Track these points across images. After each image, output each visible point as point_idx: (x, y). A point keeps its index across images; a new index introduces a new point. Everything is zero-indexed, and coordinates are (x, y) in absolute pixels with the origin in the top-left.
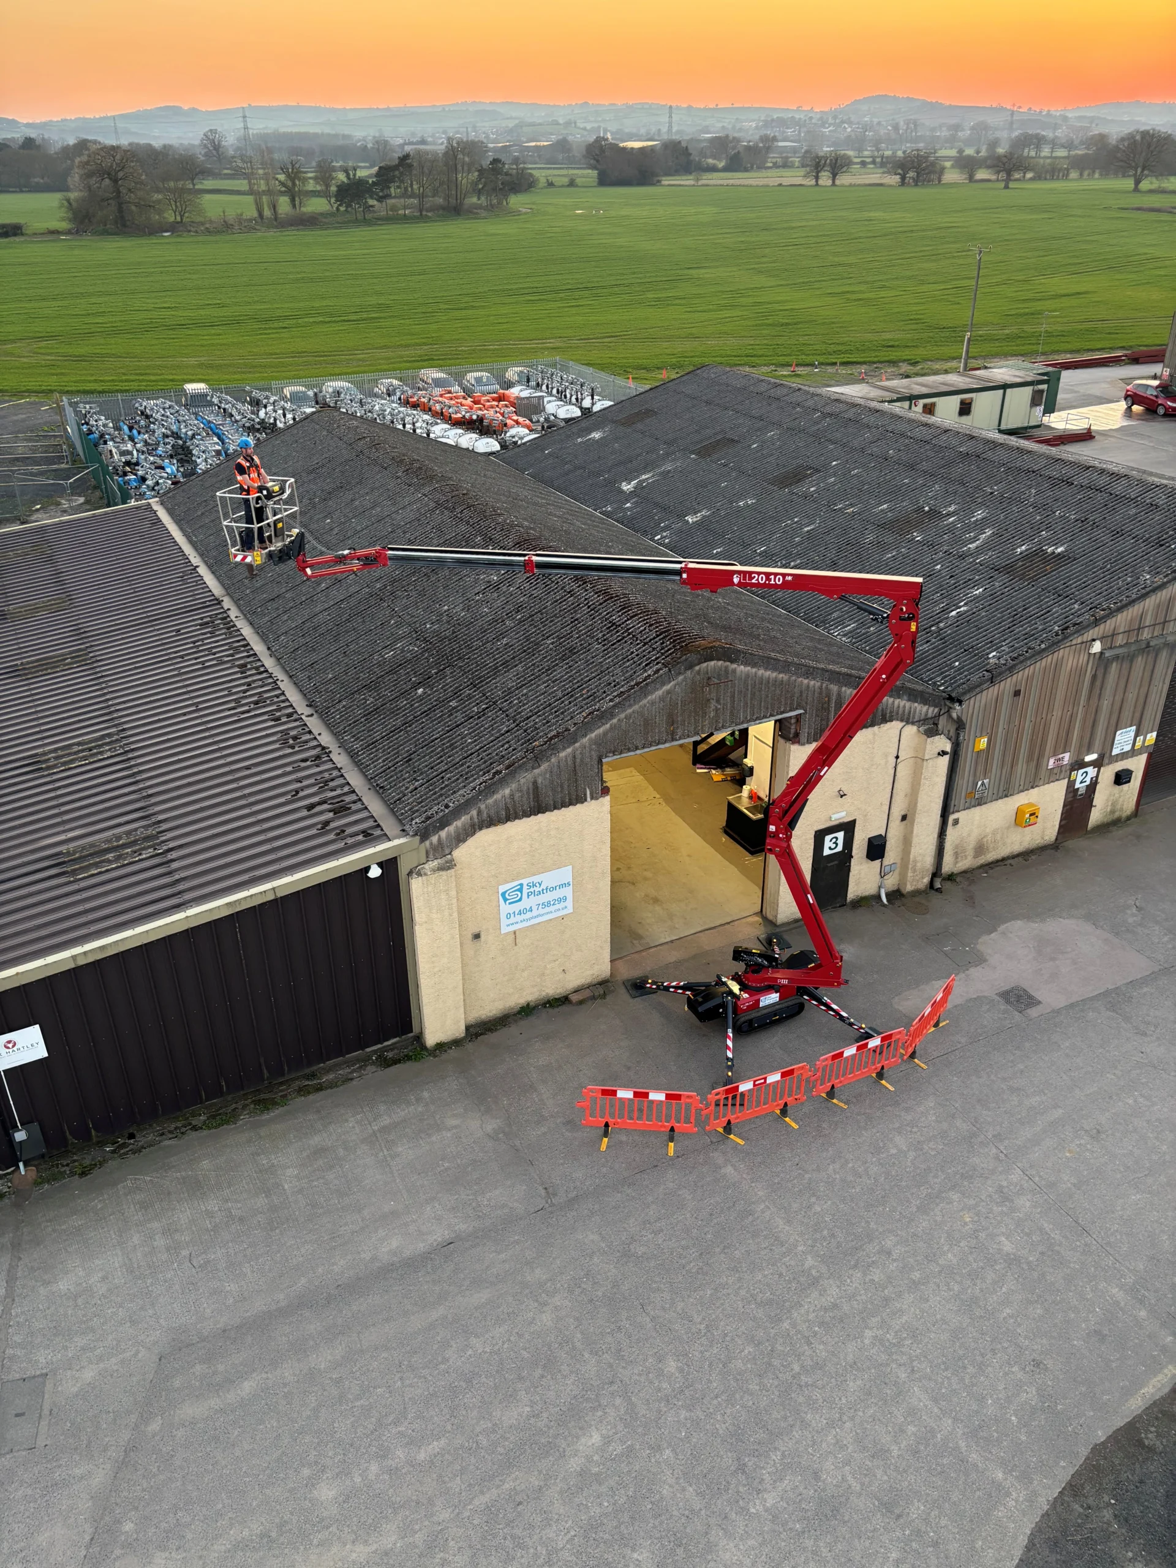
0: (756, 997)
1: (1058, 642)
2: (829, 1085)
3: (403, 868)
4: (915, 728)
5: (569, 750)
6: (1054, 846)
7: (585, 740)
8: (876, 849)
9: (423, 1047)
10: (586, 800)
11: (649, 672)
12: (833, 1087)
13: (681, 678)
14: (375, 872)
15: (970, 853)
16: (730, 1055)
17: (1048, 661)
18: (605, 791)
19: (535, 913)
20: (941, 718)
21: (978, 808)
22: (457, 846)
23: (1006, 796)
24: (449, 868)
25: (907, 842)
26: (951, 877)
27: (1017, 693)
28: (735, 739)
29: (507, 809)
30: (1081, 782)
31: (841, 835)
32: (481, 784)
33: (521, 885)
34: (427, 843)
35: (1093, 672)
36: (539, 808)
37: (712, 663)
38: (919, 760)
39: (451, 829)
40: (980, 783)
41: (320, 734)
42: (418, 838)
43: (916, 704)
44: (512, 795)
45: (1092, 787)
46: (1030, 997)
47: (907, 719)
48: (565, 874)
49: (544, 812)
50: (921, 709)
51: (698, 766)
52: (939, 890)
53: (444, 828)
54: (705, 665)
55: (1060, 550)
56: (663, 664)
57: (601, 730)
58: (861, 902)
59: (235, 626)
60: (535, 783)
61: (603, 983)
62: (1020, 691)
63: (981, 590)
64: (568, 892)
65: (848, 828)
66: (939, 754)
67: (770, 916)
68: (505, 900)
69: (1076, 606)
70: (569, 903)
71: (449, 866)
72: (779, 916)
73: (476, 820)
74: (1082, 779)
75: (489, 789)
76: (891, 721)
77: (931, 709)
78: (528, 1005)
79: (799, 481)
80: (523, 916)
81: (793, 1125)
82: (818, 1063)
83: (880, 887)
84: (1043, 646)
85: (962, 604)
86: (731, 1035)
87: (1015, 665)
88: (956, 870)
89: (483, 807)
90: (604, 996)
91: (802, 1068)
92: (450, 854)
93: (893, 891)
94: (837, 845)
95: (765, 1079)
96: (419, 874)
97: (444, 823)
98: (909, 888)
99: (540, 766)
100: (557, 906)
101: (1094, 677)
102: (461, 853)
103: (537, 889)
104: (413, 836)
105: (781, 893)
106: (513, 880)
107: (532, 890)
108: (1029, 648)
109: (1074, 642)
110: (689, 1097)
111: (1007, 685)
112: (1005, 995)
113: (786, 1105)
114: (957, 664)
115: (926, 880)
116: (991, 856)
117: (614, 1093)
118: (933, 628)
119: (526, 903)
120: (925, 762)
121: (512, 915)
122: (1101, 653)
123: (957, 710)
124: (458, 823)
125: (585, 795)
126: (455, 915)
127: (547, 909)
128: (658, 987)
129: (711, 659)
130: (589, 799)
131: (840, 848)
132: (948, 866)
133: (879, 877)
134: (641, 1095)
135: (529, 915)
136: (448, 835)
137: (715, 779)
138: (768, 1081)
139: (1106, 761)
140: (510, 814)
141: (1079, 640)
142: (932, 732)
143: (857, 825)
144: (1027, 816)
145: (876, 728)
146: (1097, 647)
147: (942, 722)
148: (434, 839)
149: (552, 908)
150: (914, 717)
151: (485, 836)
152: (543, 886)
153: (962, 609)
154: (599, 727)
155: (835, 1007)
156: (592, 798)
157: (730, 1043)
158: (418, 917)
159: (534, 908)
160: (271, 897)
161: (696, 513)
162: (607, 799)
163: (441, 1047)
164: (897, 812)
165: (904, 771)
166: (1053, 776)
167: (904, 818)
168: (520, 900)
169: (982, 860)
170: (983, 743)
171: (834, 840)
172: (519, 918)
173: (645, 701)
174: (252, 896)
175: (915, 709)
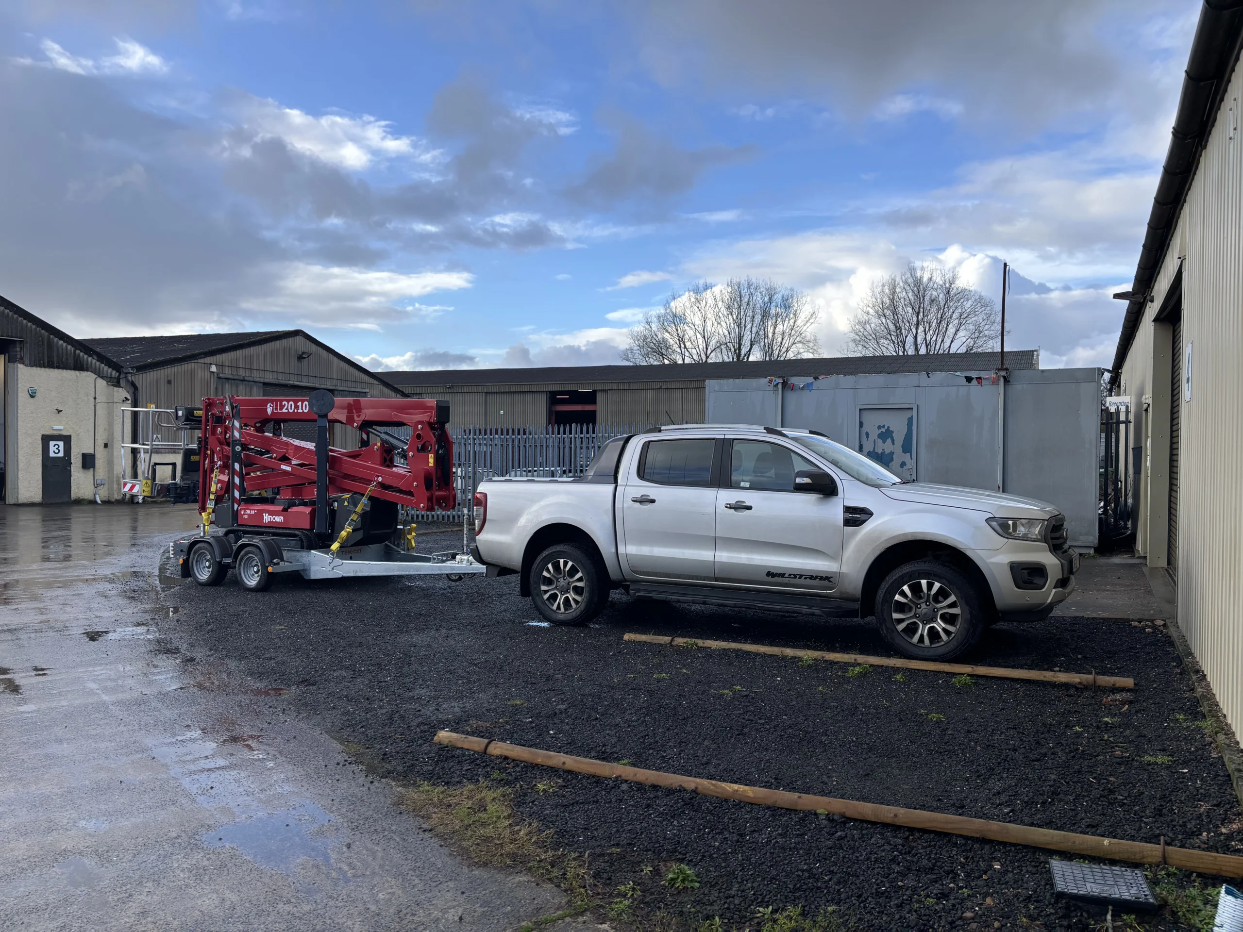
4: (105, 382)
8: (88, 461)
17: (184, 367)
20: (121, 379)
25: (110, 463)
27: (169, 382)
35: (216, 385)
38: (111, 403)
40: (155, 436)
43: (103, 365)
47: (99, 374)
50: (107, 370)
58: (82, 502)
62: (171, 380)
65: (67, 440)
66: (124, 400)
72: (19, 497)
83: (95, 494)
93: (105, 498)
94: (59, 451)
98: (116, 497)
101: (216, 389)
109: (199, 361)
111: (161, 373)
120: (115, 404)
122: (218, 374)
131: (61, 454)
133: (93, 487)
141: (202, 361)
142: (116, 385)
143: (72, 440)
145: (77, 372)
146: (214, 369)
147: (123, 381)
150: (103, 373)
164: (100, 442)
165: (101, 410)
167: (106, 446)
175: (103, 368)
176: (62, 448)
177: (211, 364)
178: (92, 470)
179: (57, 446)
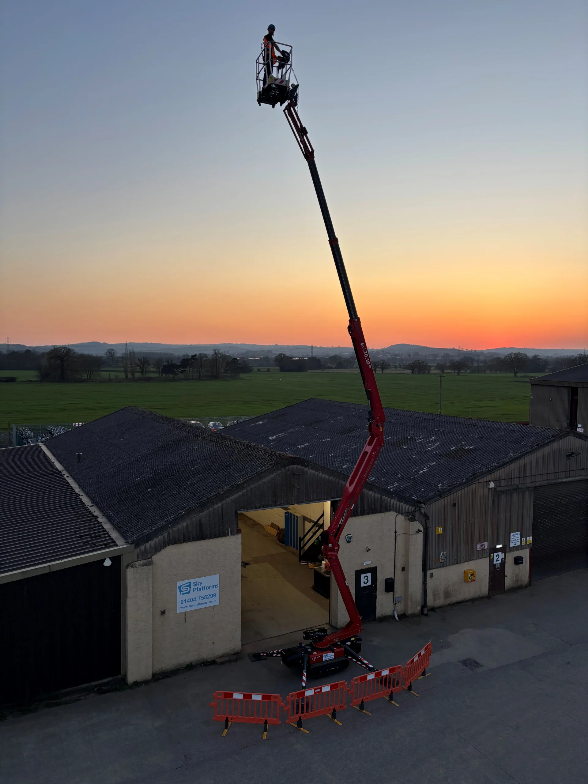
0: (320, 654)
1: (471, 480)
2: (360, 699)
3: (124, 563)
4: (403, 517)
5: (220, 505)
6: (489, 597)
7: (228, 500)
8: (390, 585)
9: (127, 684)
10: (228, 535)
11: (263, 468)
12: (363, 701)
13: (279, 472)
14: (108, 563)
15: (442, 596)
16: (304, 684)
17: (467, 489)
18: (239, 531)
19: (197, 602)
20: (416, 512)
21: (442, 568)
22: (155, 554)
23: (457, 563)
24: (149, 565)
25: (406, 583)
26: (433, 609)
27: (454, 505)
28: (319, 541)
29: (184, 535)
30: (497, 561)
31: (369, 575)
32: (171, 518)
33: (190, 583)
34: (139, 549)
35: (493, 499)
36: (201, 536)
37: (295, 466)
38: (407, 534)
39: (151, 543)
40: (442, 553)
41: (94, 512)
42: (133, 545)
43: (402, 503)
44: (187, 527)
45: (503, 563)
46: (477, 663)
47: (399, 511)
48: (215, 579)
49: (204, 539)
50: (405, 507)
51: (302, 561)
52: (426, 615)
53: (148, 542)
54: (291, 466)
55: (471, 448)
56: (270, 464)
57: (237, 495)
58: (385, 619)
60: (200, 521)
61: (236, 654)
62: (456, 504)
63: (434, 463)
64: (217, 591)
65: (373, 571)
66: (417, 532)
67: (334, 624)
68: (181, 591)
69: (479, 466)
70: (217, 598)
71: (150, 563)
72: (339, 623)
73: (166, 539)
74: (498, 558)
75: (176, 521)
76: (390, 511)
77: (410, 507)
78: (191, 663)
80: (190, 603)
81: (339, 723)
82: (352, 681)
83: (394, 611)
84: (464, 481)
85: (425, 468)
86: (305, 673)
87: (451, 489)
88: (435, 606)
89: (171, 532)
90: (236, 660)
91: (342, 683)
92: (151, 558)
93: (402, 614)
94: (368, 581)
95: (321, 688)
96: (132, 567)
97: (148, 538)
98: (410, 612)
99: (203, 511)
100: (210, 600)
101: (493, 501)
102: (156, 558)
103: (199, 587)
104: (131, 544)
105: (339, 607)
106: (186, 579)
107: (196, 587)
108: (458, 482)
109: (480, 481)
110: (275, 697)
111: (449, 499)
112: (464, 662)
113: (334, 710)
114: (423, 489)
115: (419, 608)
116: (454, 599)
117: (232, 695)
118: (412, 478)
119: (192, 595)
120: (410, 536)
121: (184, 602)
122: (495, 488)
123: (424, 509)
124: (156, 540)
125: (228, 532)
126: (151, 595)
127: (204, 601)
128: (267, 654)
129: (293, 463)
130: (230, 534)
131: (369, 583)
132: (430, 602)
133: (393, 604)
134: (247, 697)
135: (194, 603)
136: (150, 546)
137: (310, 567)
138: (323, 691)
139: (508, 550)
140: (186, 538)
141: (482, 480)
142: (412, 519)
143: (378, 568)
144: (470, 575)
145: (383, 514)
146: (492, 485)
147: (417, 515)
148: (143, 548)
149: (207, 600)
150: (402, 510)
151: (171, 550)
152: (203, 585)
153: (425, 470)
154: (236, 493)
155: (365, 662)
157: (304, 678)
158: (130, 593)
159: (197, 599)
160: (47, 571)
161: (302, 445)
162: (240, 536)
163: (136, 684)
164: (399, 566)
165: (400, 541)
166: (481, 555)
167: (403, 569)
168: (189, 592)
169: (448, 601)
170: (440, 530)
172: (188, 604)
173: (260, 482)
174: (36, 569)
175: (402, 506)
176: (370, 579)
177: (490, 481)
178: (392, 593)
179: (366, 578)
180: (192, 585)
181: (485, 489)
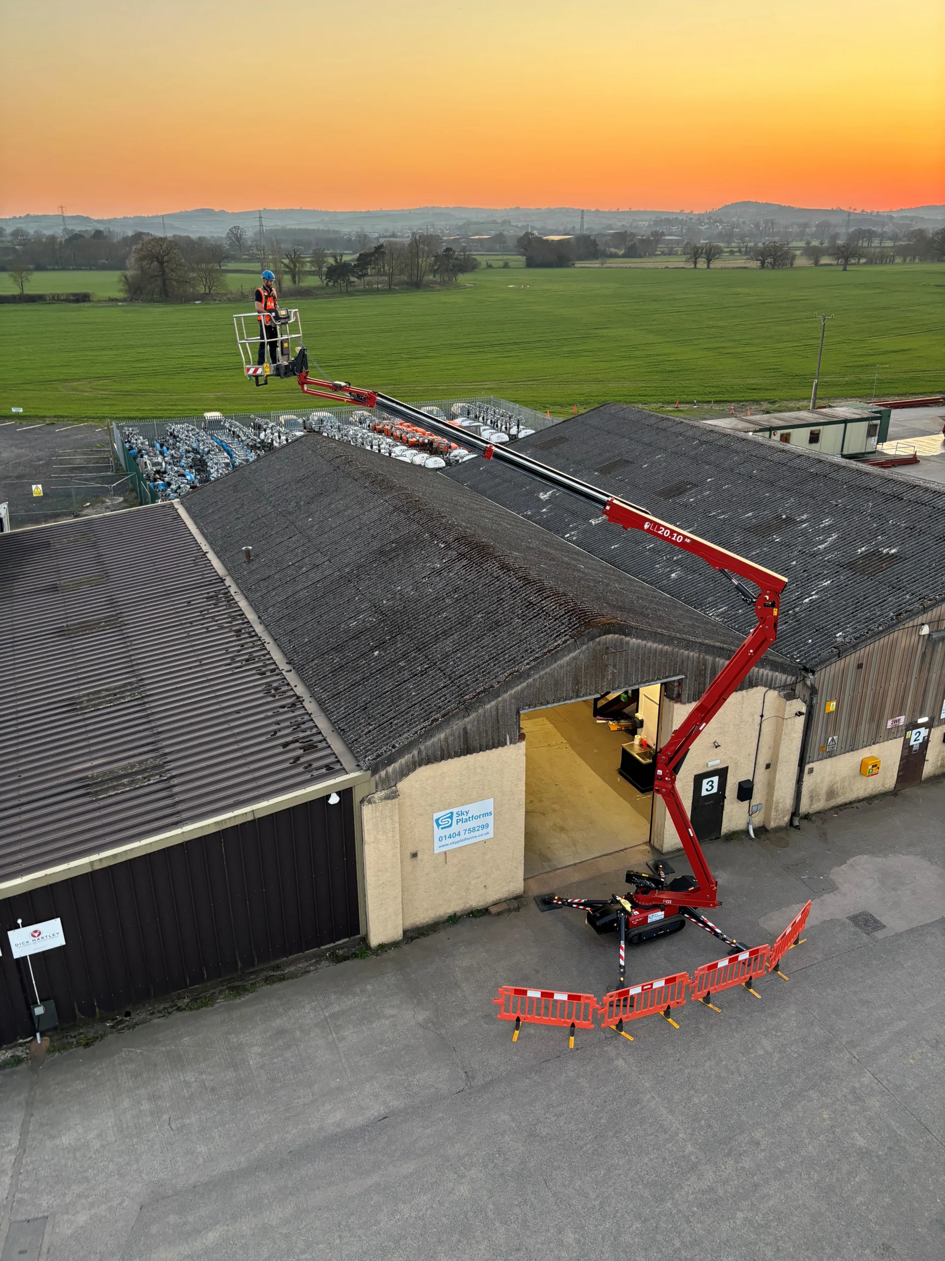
0: (644, 915)
1: (893, 626)
2: (706, 991)
3: (357, 797)
4: (776, 692)
5: (493, 703)
6: (893, 793)
7: (506, 696)
8: (745, 792)
9: (368, 947)
10: (506, 744)
11: (559, 642)
12: (709, 992)
13: (584, 647)
14: (334, 799)
15: (823, 797)
16: (622, 963)
17: (885, 640)
18: (522, 737)
19: (462, 836)
20: (798, 685)
21: (829, 759)
22: (401, 780)
23: (852, 750)
24: (394, 798)
25: (770, 787)
26: (807, 817)
27: (860, 666)
28: (628, 696)
29: (442, 750)
30: (915, 741)
31: (716, 779)
32: (422, 729)
33: (452, 813)
34: (377, 776)
35: (923, 650)
36: (467, 750)
37: (610, 636)
38: (780, 719)
39: (396, 765)
40: (830, 739)
41: (296, 686)
42: (369, 772)
43: (777, 673)
44: (446, 739)
45: (925, 744)
46: (876, 921)
47: (770, 685)
48: (488, 805)
49: (471, 753)
50: (781, 678)
51: (598, 717)
52: (797, 827)
53: (391, 765)
54: (604, 637)
55: (893, 551)
56: (570, 636)
57: (519, 687)
58: (733, 836)
59: (233, 599)
60: (465, 729)
61: (517, 898)
62: (862, 664)
63: (829, 582)
64: (490, 820)
65: (722, 773)
66: (796, 714)
67: (657, 846)
68: (438, 825)
69: (908, 596)
70: (491, 829)
71: (394, 796)
72: (665, 846)
73: (417, 759)
74: (916, 737)
75: (428, 733)
76: (756, 686)
77: (789, 678)
78: (455, 914)
79: (680, 493)
80: (453, 840)
81: (675, 1025)
82: (696, 972)
83: (748, 824)
84: (881, 628)
85: (814, 592)
86: (623, 946)
87: (858, 643)
88: (811, 811)
89: (422, 747)
90: (518, 909)
91: (683, 976)
92: (395, 785)
93: (760, 827)
94: (713, 787)
95: (652, 984)
96: (370, 802)
97: (391, 760)
98: (773, 825)
99: (469, 715)
100: (481, 832)
101: (924, 654)
102: (403, 785)
103: (464, 817)
104: (365, 770)
105: (666, 826)
106: (445, 809)
107: (460, 817)
108: (869, 630)
109: (907, 626)
110: (587, 998)
111: (852, 659)
112: (854, 919)
113: (669, 1007)
114: (810, 641)
115: (787, 819)
116: (840, 800)
117: (525, 993)
118: (790, 612)
119: (455, 828)
120: (785, 721)
121: (444, 838)
122: (929, 635)
123: (810, 679)
124: (403, 761)
125: (505, 740)
126: (397, 837)
127: (472, 834)
128: (563, 903)
129: (608, 632)
130: (508, 743)
131: (715, 790)
132: (804, 808)
133: (748, 815)
134: (547, 995)
135: (458, 838)
136: (394, 771)
137: (612, 729)
138: (655, 986)
139: (936, 723)
140: (444, 754)
141: (911, 624)
142: (790, 696)
143: (729, 771)
144: (870, 767)
145: (744, 692)
146: (926, 630)
147: (799, 687)
148: (383, 773)
149: (476, 834)
150: (775, 683)
151: (424, 773)
152: (470, 815)
153: (814, 597)
154: (518, 685)
155: (710, 924)
156: (511, 743)
157: (622, 953)
158: (367, 837)
159: (462, 833)
160: (250, 818)
161: (597, 517)
162: (523, 743)
163: (382, 947)
164: (762, 761)
165: (767, 727)
166: (891, 735)
167: (768, 766)
168: (450, 826)
169: (833, 803)
170: (832, 706)
171: (710, 783)
172: (449, 841)
173: (555, 665)
174: (235, 816)
175: (777, 677)
176: (716, 785)
177: (923, 624)
178: (748, 801)
180: (455, 815)
181: (913, 637)
